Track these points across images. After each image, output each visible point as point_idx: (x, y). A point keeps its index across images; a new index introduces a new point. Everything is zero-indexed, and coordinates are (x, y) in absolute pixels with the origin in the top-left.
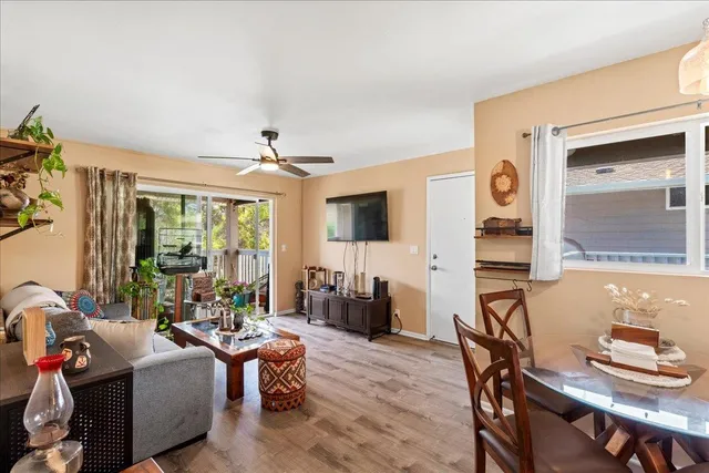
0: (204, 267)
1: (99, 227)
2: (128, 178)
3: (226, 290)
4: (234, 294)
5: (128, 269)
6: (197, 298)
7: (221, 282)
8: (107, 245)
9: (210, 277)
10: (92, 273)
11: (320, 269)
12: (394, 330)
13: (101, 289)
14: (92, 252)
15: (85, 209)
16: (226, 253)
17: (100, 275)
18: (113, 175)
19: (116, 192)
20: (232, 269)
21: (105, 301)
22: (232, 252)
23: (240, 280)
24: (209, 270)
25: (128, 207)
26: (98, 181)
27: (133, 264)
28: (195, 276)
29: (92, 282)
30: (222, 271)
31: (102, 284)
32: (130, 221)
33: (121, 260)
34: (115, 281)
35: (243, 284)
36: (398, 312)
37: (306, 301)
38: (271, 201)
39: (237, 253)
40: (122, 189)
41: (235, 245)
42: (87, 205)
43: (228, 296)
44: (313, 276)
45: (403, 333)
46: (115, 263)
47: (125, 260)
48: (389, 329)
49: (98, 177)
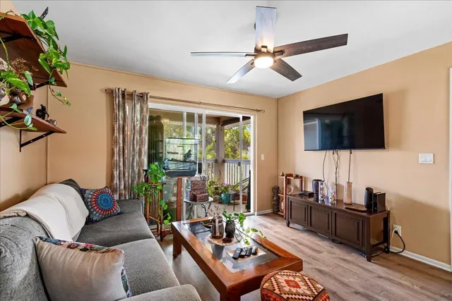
0: (200, 172)
1: (121, 136)
2: (143, 97)
3: (216, 189)
4: (222, 193)
5: (142, 171)
6: (194, 199)
7: (212, 183)
8: (126, 151)
9: (204, 180)
10: (116, 173)
11: (297, 177)
12: (393, 249)
13: (122, 187)
14: (116, 157)
15: (112, 122)
16: (216, 161)
17: (122, 176)
18: (131, 95)
19: (134, 108)
20: (220, 173)
21: (125, 197)
22: (220, 161)
23: (226, 183)
24: (203, 174)
25: (142, 120)
26: (121, 99)
27: (146, 168)
28: (193, 179)
29: (116, 181)
30: (213, 175)
31: (123, 183)
32: (144, 132)
33: (138, 163)
34: (132, 181)
35: (228, 186)
36: (398, 228)
37: (283, 205)
38: (252, 118)
39: (224, 161)
40: (138, 107)
41: (222, 156)
42: (113, 118)
43: (218, 194)
44: (288, 182)
45: (406, 254)
46: (133, 166)
47: (140, 164)
48: (388, 247)
49: (121, 96)
